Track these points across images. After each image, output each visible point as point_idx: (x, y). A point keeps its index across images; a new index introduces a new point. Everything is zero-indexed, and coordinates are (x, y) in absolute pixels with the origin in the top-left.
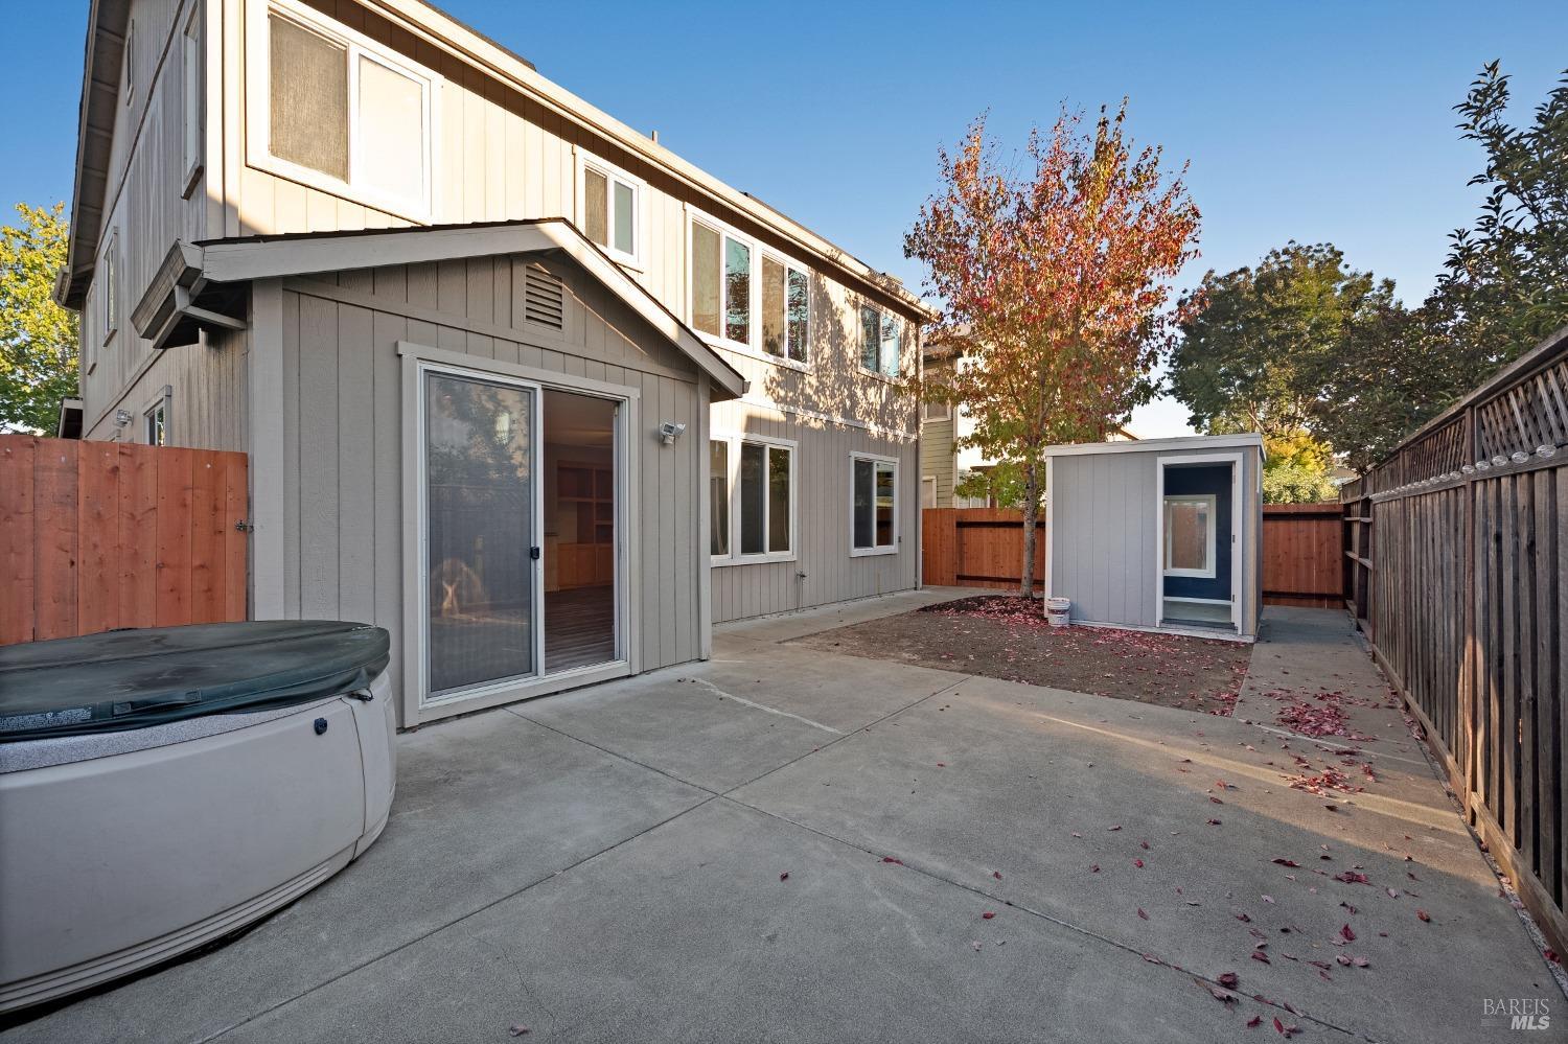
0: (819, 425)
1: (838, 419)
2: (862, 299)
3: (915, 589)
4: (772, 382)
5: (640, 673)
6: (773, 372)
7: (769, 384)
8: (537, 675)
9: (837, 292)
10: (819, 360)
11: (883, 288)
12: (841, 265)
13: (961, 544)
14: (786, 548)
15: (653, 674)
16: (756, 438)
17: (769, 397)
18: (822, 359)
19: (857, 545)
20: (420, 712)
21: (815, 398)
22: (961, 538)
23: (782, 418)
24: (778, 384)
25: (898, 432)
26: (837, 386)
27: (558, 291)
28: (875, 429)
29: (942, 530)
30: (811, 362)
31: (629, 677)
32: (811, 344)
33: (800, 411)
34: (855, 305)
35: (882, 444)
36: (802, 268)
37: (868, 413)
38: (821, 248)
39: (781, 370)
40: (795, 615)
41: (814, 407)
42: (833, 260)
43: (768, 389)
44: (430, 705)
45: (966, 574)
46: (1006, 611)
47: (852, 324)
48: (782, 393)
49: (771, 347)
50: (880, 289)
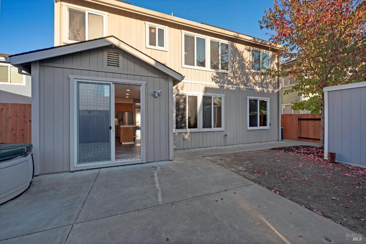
0: (234, 89)
1: (242, 87)
2: (252, 48)
3: (278, 141)
4: (214, 77)
5: (146, 163)
6: (215, 74)
7: (213, 78)
8: (111, 161)
9: (240, 47)
10: (233, 69)
11: (259, 43)
12: (240, 38)
13: (300, 126)
14: (221, 127)
15: (151, 163)
16: (209, 94)
17: (214, 82)
18: (235, 68)
19: (250, 126)
20: (75, 168)
21: (232, 80)
22: (300, 124)
23: (218, 87)
24: (217, 78)
25: (269, 89)
26: (241, 76)
27: (118, 57)
28: (258, 89)
29: (292, 121)
30: (230, 70)
31: (142, 163)
32: (230, 64)
33: (226, 85)
34: (249, 50)
35: (261, 93)
36: (226, 42)
37: (255, 84)
38: (231, 34)
39: (218, 73)
40: (223, 147)
41: (232, 83)
42: (237, 37)
43: (212, 79)
44: (78, 166)
45: (302, 136)
46: (307, 153)
47: (247, 56)
48: (218, 80)
49: (214, 67)
50: (258, 44)
